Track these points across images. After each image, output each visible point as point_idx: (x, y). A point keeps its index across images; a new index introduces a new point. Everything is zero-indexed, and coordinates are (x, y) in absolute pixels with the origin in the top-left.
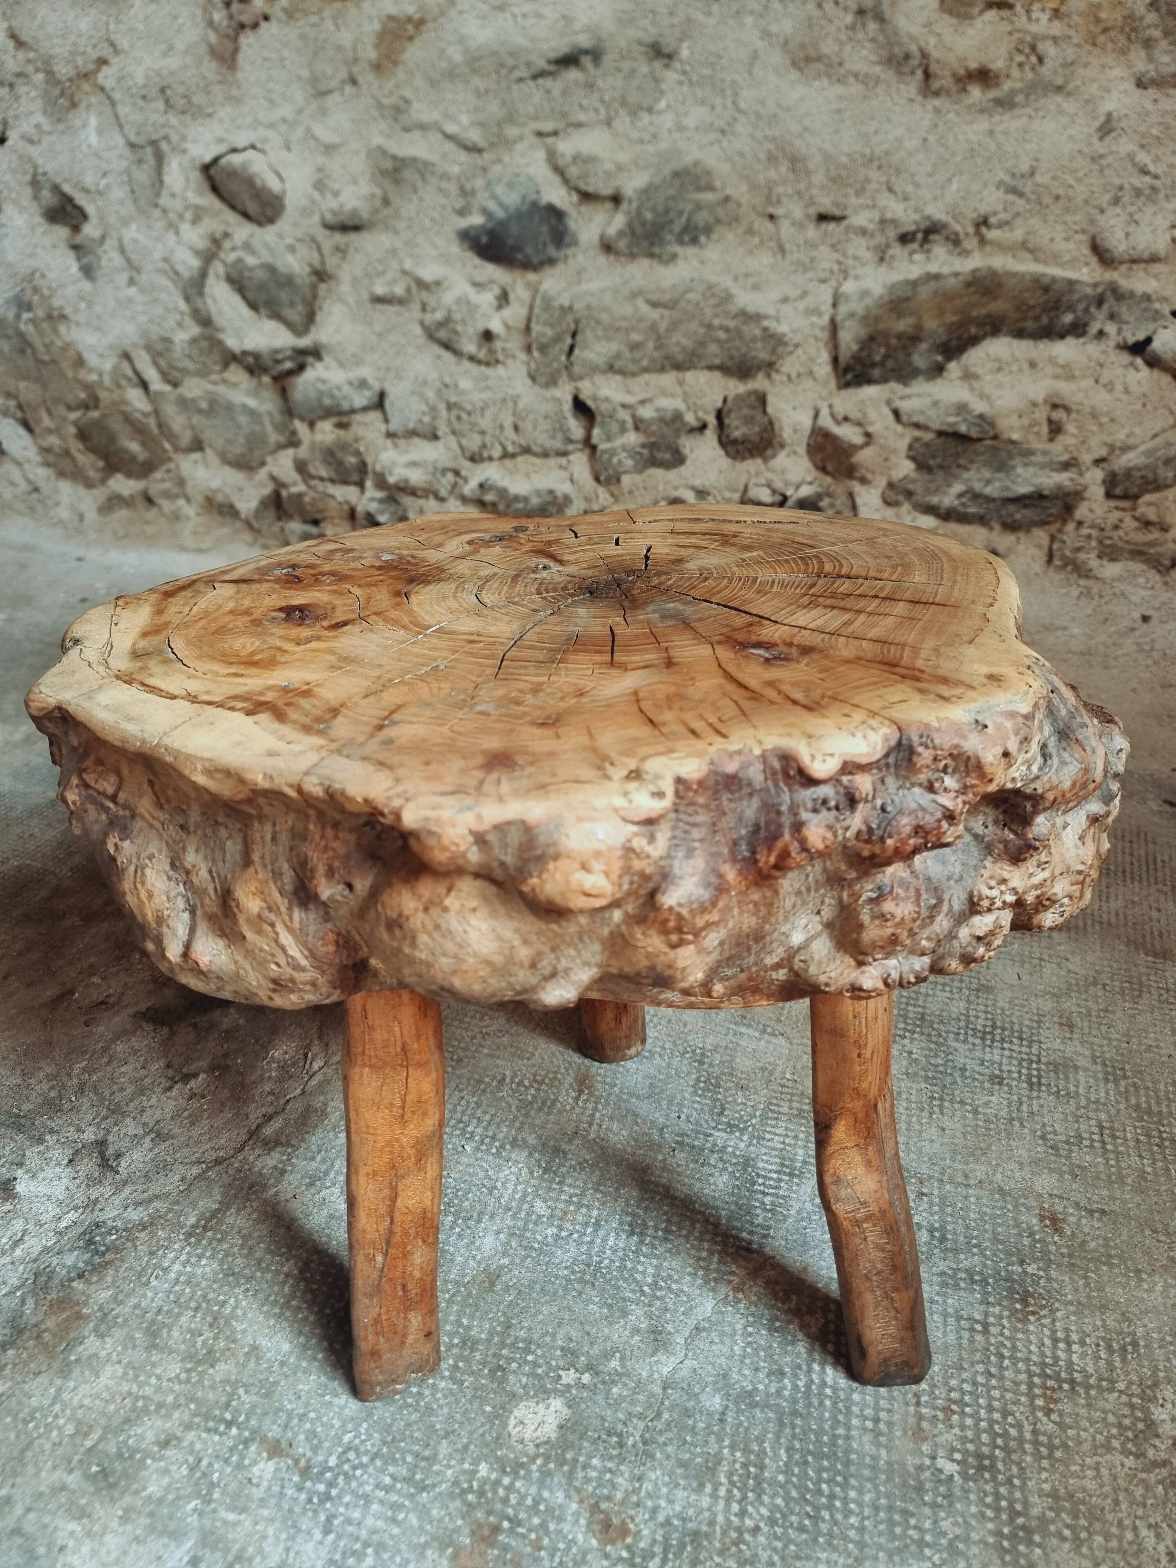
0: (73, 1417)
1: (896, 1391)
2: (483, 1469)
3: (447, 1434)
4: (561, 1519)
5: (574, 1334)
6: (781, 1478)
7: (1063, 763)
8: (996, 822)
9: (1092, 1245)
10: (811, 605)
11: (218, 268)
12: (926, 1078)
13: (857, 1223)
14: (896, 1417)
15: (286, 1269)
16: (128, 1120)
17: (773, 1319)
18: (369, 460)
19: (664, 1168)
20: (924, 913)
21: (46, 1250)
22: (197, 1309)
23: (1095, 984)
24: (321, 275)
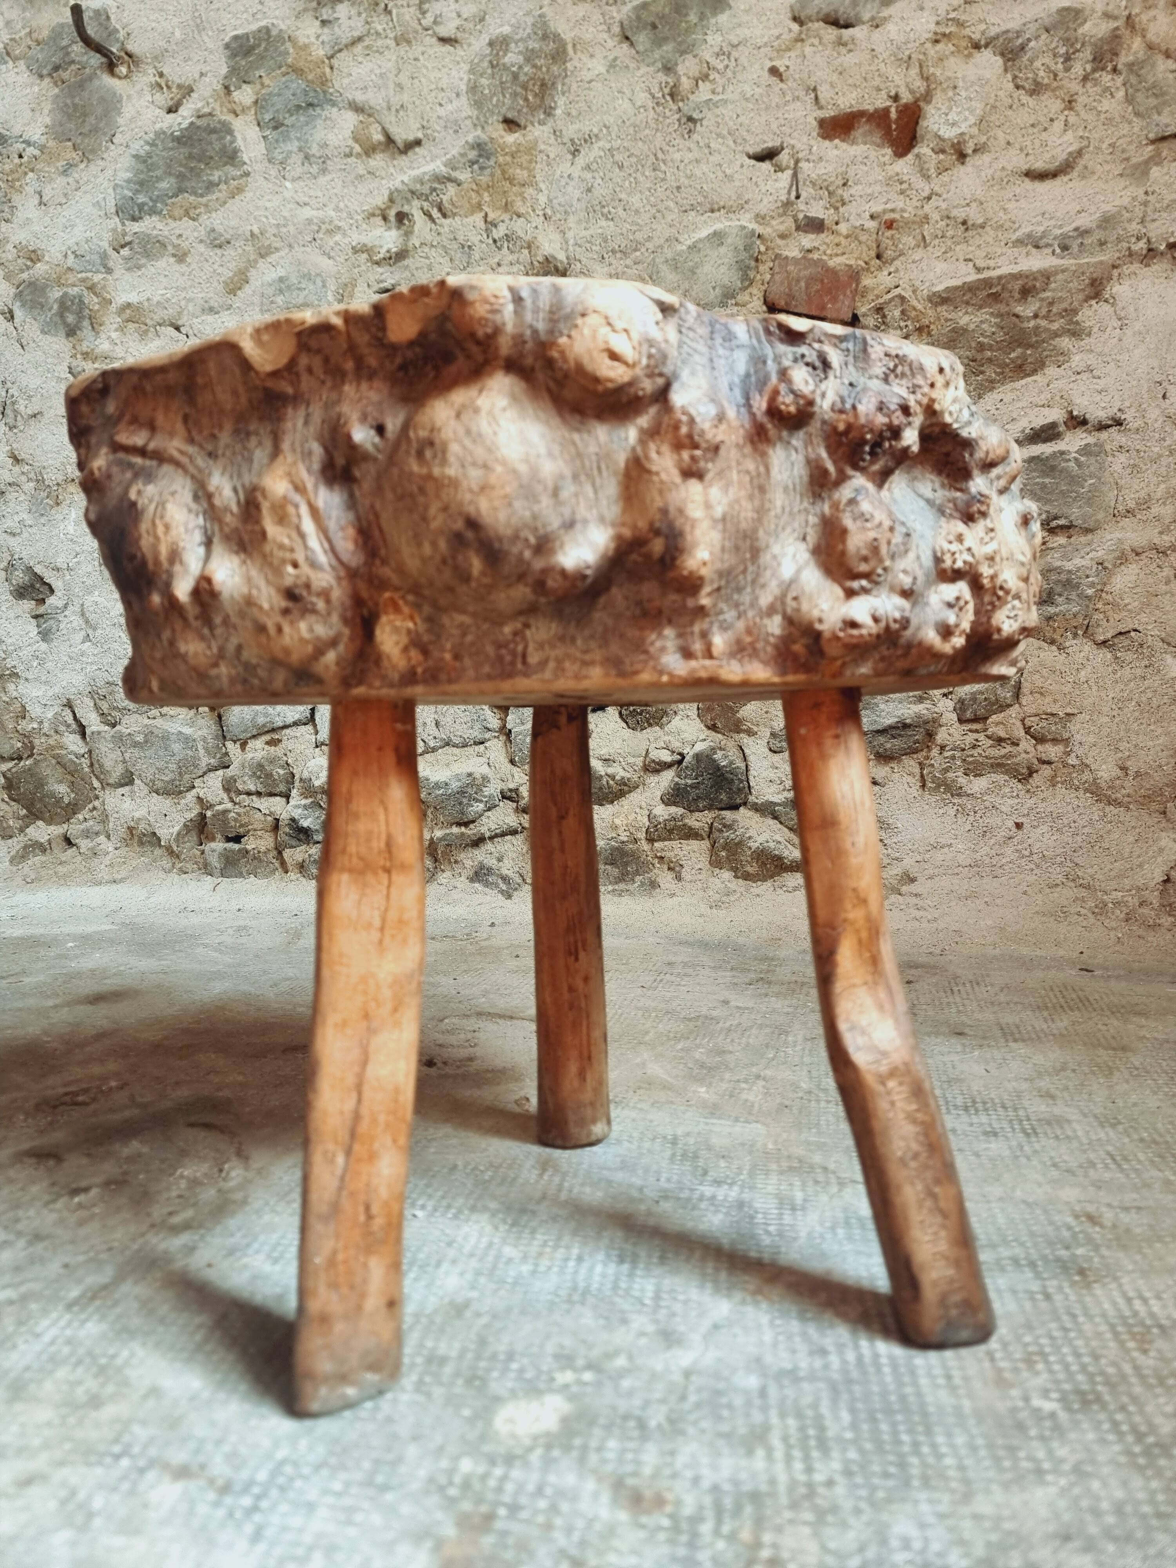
1: (964, 1351)
2: (466, 1465)
3: (415, 1439)
4: (575, 1499)
5: (567, 1343)
6: (849, 1435)
8: (943, 486)
9: (1138, 1230)
13: (882, 1080)
14: (971, 1372)
18: (297, 770)
19: (650, 1214)
20: (899, 538)
23: (1064, 1069)
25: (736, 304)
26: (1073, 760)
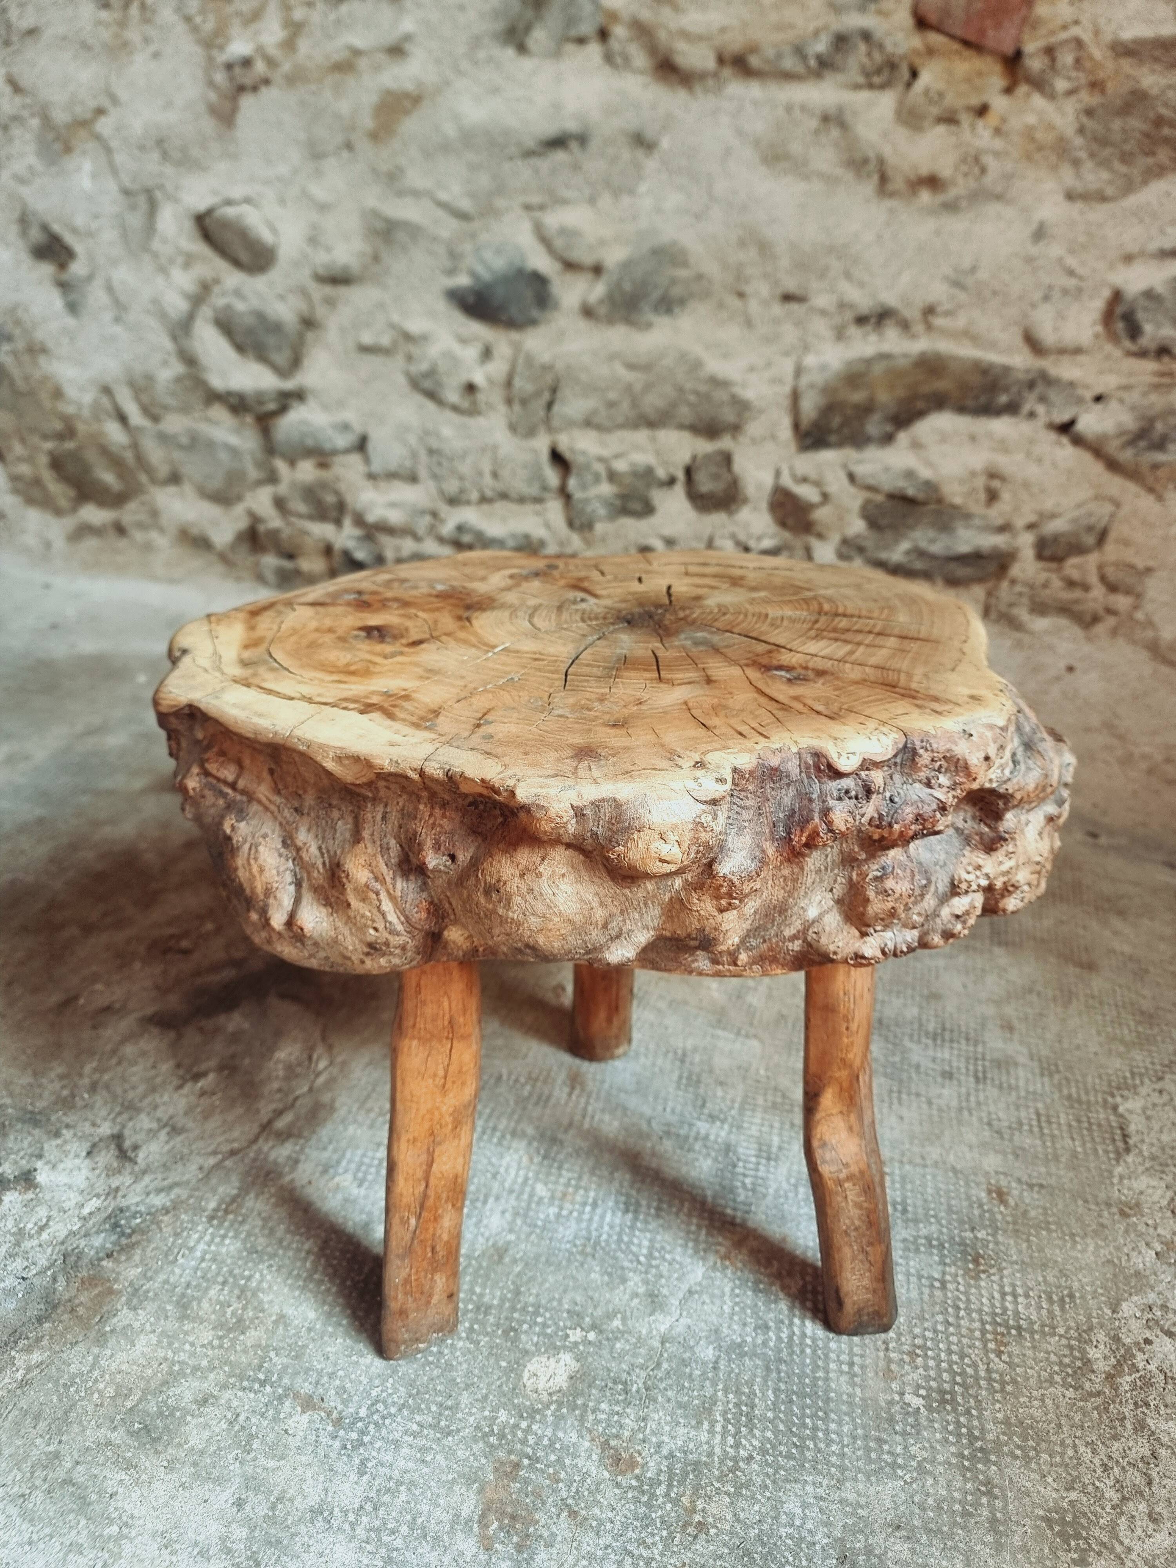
0: (112, 1381)
1: (868, 1339)
2: (503, 1416)
3: (467, 1387)
4: (575, 1456)
5: (578, 1299)
6: (770, 1414)
7: (1029, 769)
8: (974, 818)
9: (1033, 1213)
10: (818, 637)
11: (206, 312)
12: (885, 1075)
13: (840, 1183)
14: (868, 1361)
15: (307, 1246)
16: (143, 1116)
17: (757, 1282)
18: (349, 499)
19: (654, 1154)
20: (917, 892)
21: (72, 1233)
22: (224, 1283)
23: (1031, 991)
24: (309, 323)
25: (880, 12)
26: (1139, 615)
